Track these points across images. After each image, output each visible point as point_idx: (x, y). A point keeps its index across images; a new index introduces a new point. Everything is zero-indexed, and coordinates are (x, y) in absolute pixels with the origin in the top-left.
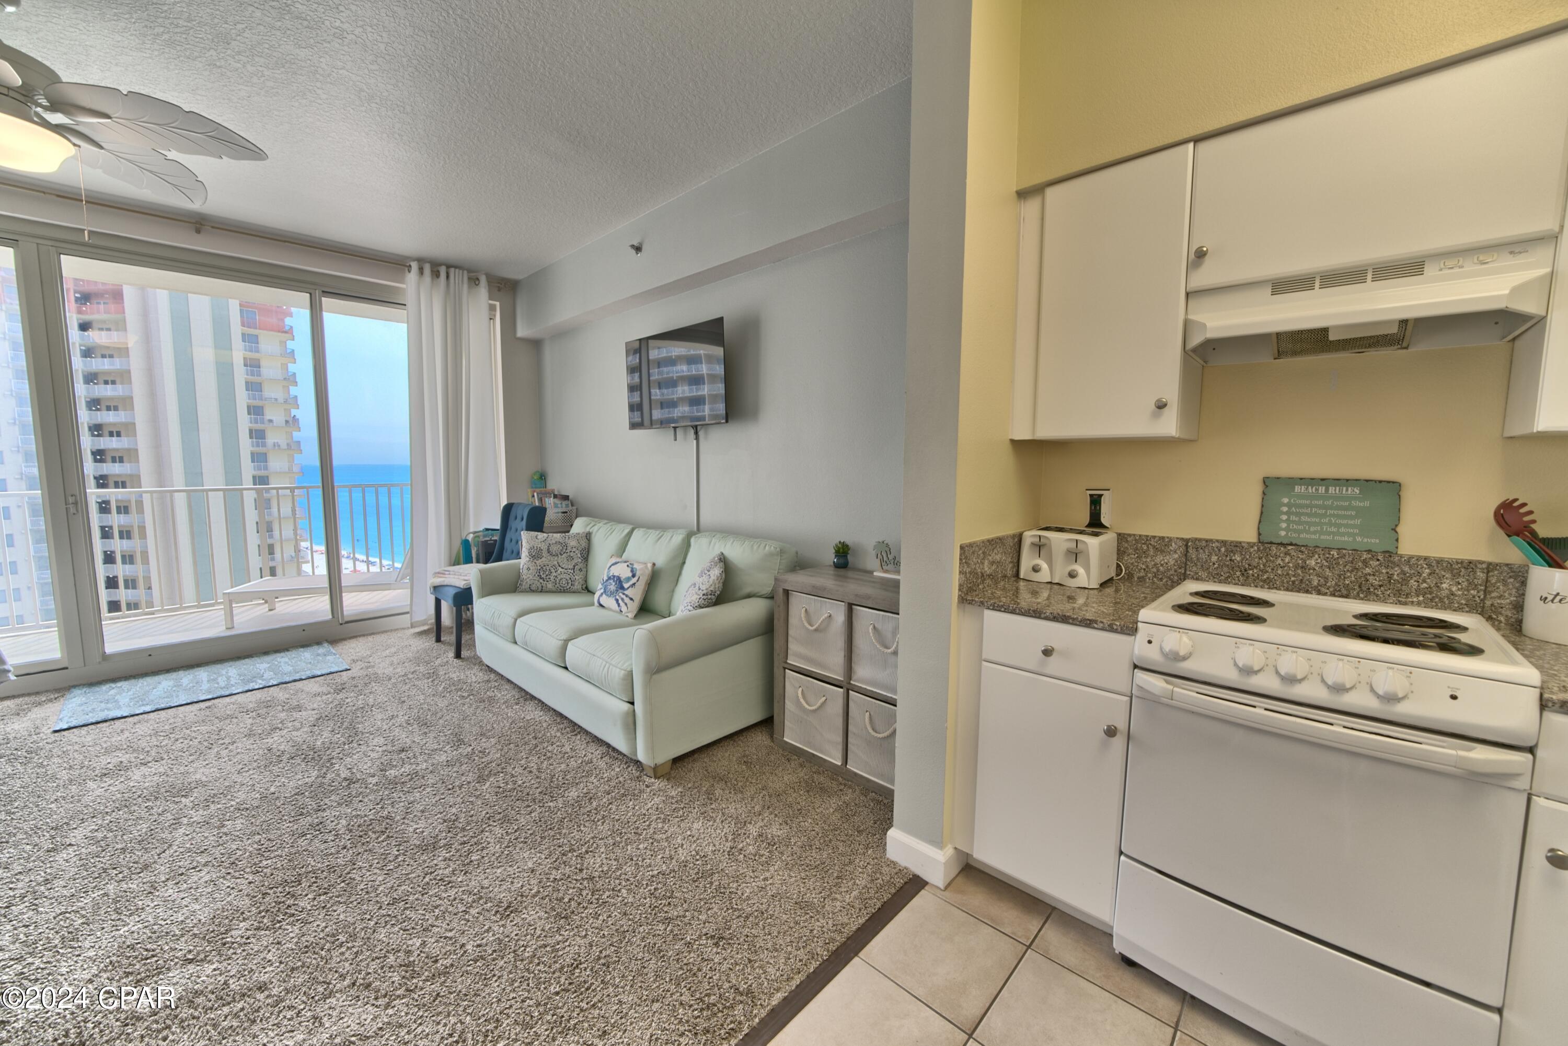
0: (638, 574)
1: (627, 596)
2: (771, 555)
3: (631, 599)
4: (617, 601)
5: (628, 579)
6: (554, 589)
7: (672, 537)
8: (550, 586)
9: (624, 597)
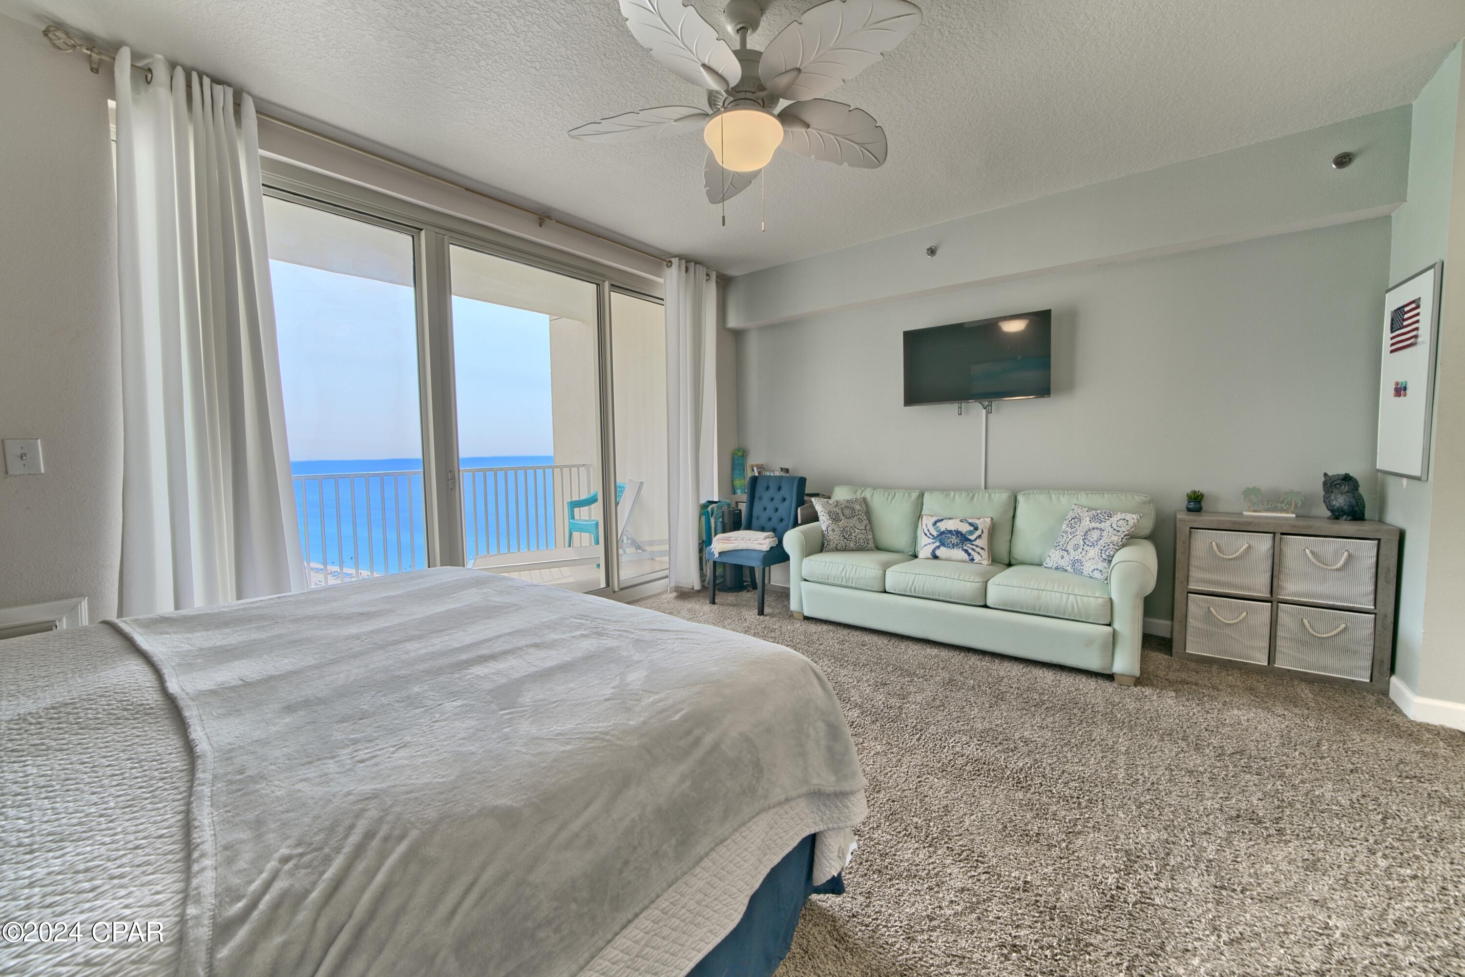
0: (980, 527)
1: (977, 546)
2: (1144, 503)
3: (982, 549)
4: (966, 551)
5: (971, 533)
6: (854, 547)
7: (990, 496)
8: (852, 545)
9: (974, 547)
